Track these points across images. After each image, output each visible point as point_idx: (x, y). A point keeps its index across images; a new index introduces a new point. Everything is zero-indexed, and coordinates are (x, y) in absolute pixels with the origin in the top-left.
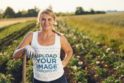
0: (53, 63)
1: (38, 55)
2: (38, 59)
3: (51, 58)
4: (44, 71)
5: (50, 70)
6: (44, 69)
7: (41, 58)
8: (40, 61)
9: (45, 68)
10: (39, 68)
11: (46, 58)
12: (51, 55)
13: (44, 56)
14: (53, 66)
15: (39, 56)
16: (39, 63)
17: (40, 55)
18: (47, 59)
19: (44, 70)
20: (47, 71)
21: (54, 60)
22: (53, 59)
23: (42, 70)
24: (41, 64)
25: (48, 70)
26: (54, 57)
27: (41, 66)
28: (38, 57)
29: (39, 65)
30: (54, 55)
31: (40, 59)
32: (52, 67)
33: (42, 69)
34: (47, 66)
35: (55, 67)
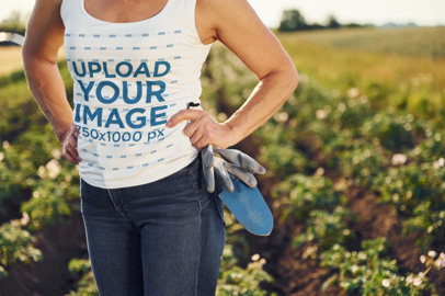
0: (148, 101)
1: (83, 64)
2: (86, 80)
3: (143, 78)
4: (106, 137)
6: (107, 126)
7: (100, 77)
8: (93, 92)
9: (110, 121)
10: (85, 122)
11: (118, 81)
12: (144, 65)
13: (111, 69)
14: (147, 114)
15: (87, 70)
16: (87, 99)
17: (90, 64)
18: (125, 83)
19: (103, 130)
20: (116, 137)
21: (156, 88)
22: (150, 84)
23: (98, 129)
24: (94, 104)
25: (122, 131)
26: (156, 75)
27: (93, 111)
28: (83, 75)
29: (87, 109)
30: (157, 64)
31: (92, 84)
32: (143, 119)
33: (99, 125)
34: (118, 117)
35: (158, 120)
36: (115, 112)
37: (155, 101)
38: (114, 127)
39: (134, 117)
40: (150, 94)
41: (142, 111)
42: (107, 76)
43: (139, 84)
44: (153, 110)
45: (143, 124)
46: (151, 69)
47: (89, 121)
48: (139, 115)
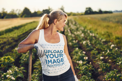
0: (60, 57)
1: (47, 51)
2: (47, 54)
3: (58, 53)
4: (54, 66)
5: (59, 63)
6: (53, 63)
7: (50, 53)
8: (49, 56)
9: (54, 62)
10: (49, 64)
12: (58, 51)
14: (60, 60)
15: (48, 52)
16: (48, 58)
17: (48, 51)
18: (55, 54)
19: (53, 64)
20: (56, 65)
21: (61, 55)
23: (52, 64)
25: (57, 64)
26: (61, 53)
27: (50, 61)
29: (48, 60)
31: (48, 55)
33: (52, 63)
34: (55, 61)
35: (62, 61)
36: (54, 60)
37: (61, 57)
38: (55, 63)
39: (58, 60)
40: (60, 56)
41: (59, 59)
42: (51, 53)
43: (58, 54)
44: (61, 59)
45: (60, 62)
46: (60, 52)
47: (49, 63)
48: (59, 60)
